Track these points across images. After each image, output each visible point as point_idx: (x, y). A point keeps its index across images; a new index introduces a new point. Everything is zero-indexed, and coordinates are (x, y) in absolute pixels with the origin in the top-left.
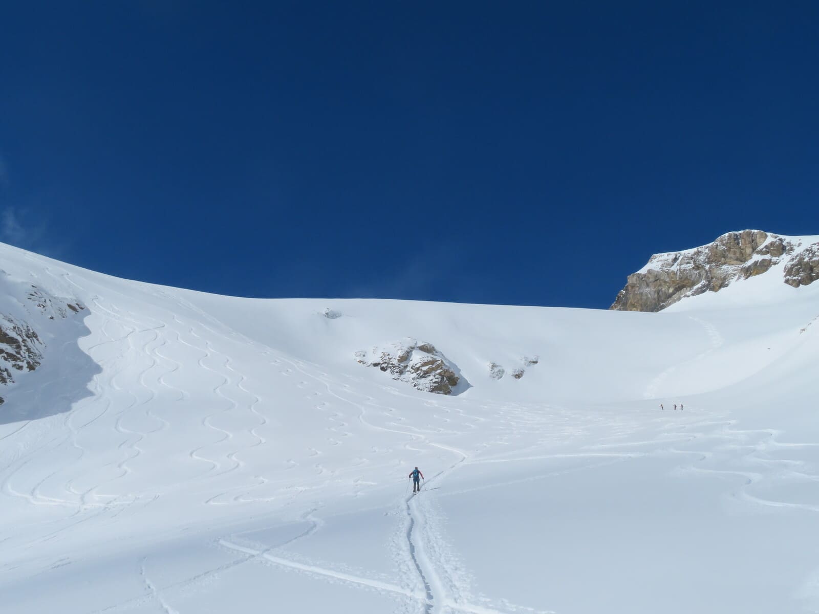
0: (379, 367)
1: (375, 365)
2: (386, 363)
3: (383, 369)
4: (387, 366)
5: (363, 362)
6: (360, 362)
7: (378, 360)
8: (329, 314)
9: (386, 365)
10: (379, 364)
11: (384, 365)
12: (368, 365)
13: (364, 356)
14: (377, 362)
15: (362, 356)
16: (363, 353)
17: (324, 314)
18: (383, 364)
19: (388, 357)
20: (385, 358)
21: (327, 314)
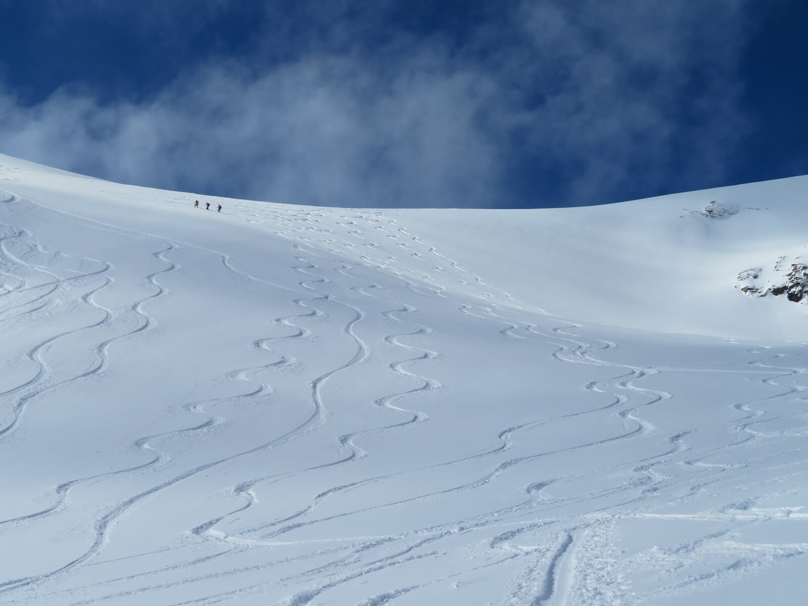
0: (785, 296)
1: (777, 291)
2: (797, 284)
3: (794, 298)
4: (800, 291)
5: (752, 290)
6: (746, 290)
7: (781, 280)
8: (715, 212)
9: (799, 288)
10: (785, 288)
11: (796, 290)
12: (761, 294)
13: (755, 277)
14: (779, 285)
15: (751, 277)
16: (753, 273)
17: (704, 212)
18: (792, 287)
19: (803, 271)
20: (797, 276)
21: (710, 212)
